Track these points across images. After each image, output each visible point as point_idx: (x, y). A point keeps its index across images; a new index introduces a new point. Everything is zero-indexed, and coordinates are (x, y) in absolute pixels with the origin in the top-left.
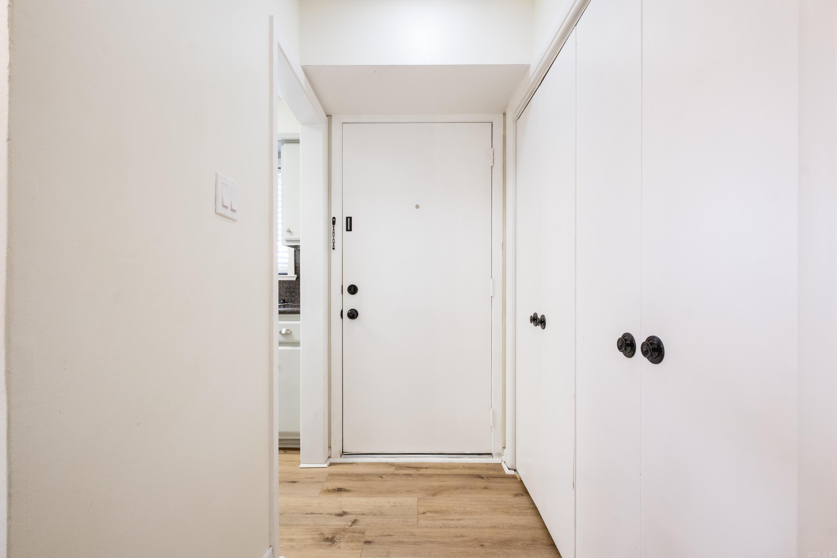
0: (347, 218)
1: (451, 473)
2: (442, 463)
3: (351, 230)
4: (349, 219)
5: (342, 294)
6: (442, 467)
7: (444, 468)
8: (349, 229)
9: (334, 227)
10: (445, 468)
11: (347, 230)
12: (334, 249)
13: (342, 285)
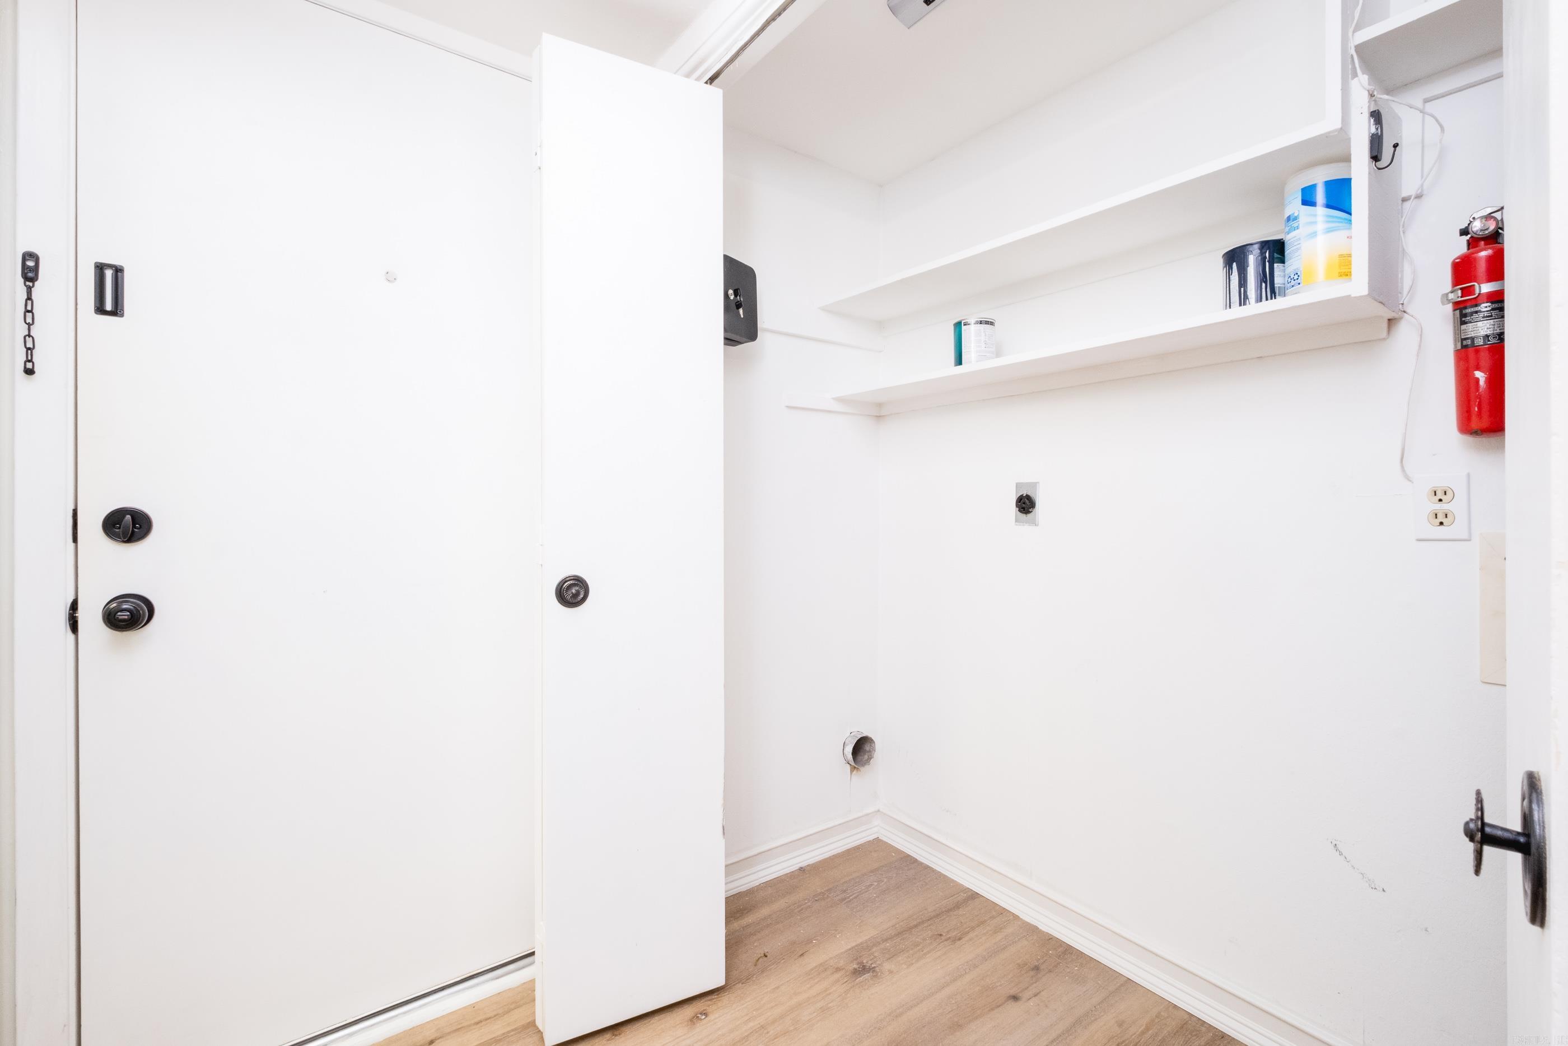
0: (100, 269)
1: (509, 1029)
2: (473, 1006)
3: (117, 311)
4: (109, 274)
5: (75, 540)
6: (479, 1019)
7: (486, 1019)
8: (109, 307)
9: (29, 290)
10: (488, 1016)
11: (100, 310)
12: (29, 372)
13: (72, 507)
